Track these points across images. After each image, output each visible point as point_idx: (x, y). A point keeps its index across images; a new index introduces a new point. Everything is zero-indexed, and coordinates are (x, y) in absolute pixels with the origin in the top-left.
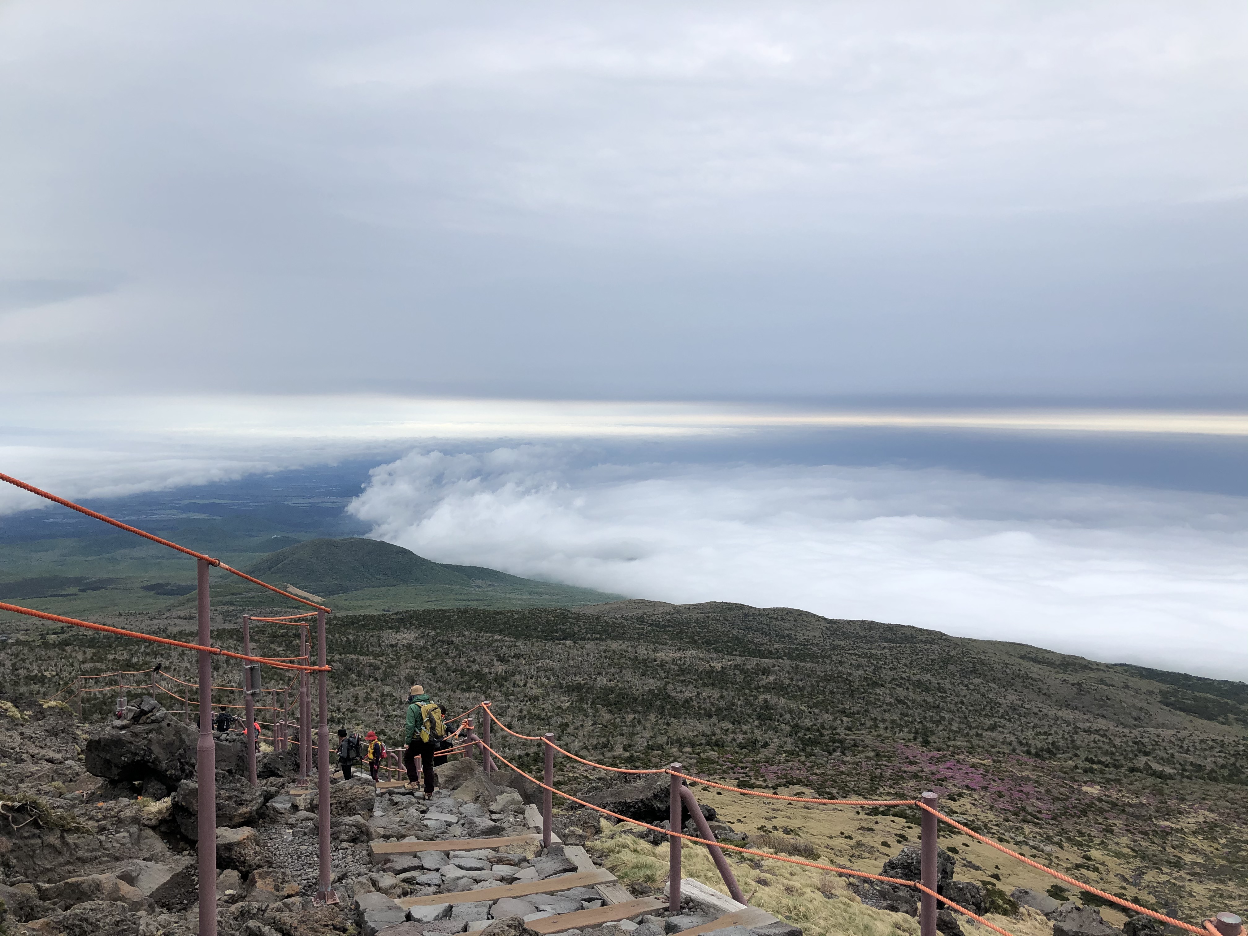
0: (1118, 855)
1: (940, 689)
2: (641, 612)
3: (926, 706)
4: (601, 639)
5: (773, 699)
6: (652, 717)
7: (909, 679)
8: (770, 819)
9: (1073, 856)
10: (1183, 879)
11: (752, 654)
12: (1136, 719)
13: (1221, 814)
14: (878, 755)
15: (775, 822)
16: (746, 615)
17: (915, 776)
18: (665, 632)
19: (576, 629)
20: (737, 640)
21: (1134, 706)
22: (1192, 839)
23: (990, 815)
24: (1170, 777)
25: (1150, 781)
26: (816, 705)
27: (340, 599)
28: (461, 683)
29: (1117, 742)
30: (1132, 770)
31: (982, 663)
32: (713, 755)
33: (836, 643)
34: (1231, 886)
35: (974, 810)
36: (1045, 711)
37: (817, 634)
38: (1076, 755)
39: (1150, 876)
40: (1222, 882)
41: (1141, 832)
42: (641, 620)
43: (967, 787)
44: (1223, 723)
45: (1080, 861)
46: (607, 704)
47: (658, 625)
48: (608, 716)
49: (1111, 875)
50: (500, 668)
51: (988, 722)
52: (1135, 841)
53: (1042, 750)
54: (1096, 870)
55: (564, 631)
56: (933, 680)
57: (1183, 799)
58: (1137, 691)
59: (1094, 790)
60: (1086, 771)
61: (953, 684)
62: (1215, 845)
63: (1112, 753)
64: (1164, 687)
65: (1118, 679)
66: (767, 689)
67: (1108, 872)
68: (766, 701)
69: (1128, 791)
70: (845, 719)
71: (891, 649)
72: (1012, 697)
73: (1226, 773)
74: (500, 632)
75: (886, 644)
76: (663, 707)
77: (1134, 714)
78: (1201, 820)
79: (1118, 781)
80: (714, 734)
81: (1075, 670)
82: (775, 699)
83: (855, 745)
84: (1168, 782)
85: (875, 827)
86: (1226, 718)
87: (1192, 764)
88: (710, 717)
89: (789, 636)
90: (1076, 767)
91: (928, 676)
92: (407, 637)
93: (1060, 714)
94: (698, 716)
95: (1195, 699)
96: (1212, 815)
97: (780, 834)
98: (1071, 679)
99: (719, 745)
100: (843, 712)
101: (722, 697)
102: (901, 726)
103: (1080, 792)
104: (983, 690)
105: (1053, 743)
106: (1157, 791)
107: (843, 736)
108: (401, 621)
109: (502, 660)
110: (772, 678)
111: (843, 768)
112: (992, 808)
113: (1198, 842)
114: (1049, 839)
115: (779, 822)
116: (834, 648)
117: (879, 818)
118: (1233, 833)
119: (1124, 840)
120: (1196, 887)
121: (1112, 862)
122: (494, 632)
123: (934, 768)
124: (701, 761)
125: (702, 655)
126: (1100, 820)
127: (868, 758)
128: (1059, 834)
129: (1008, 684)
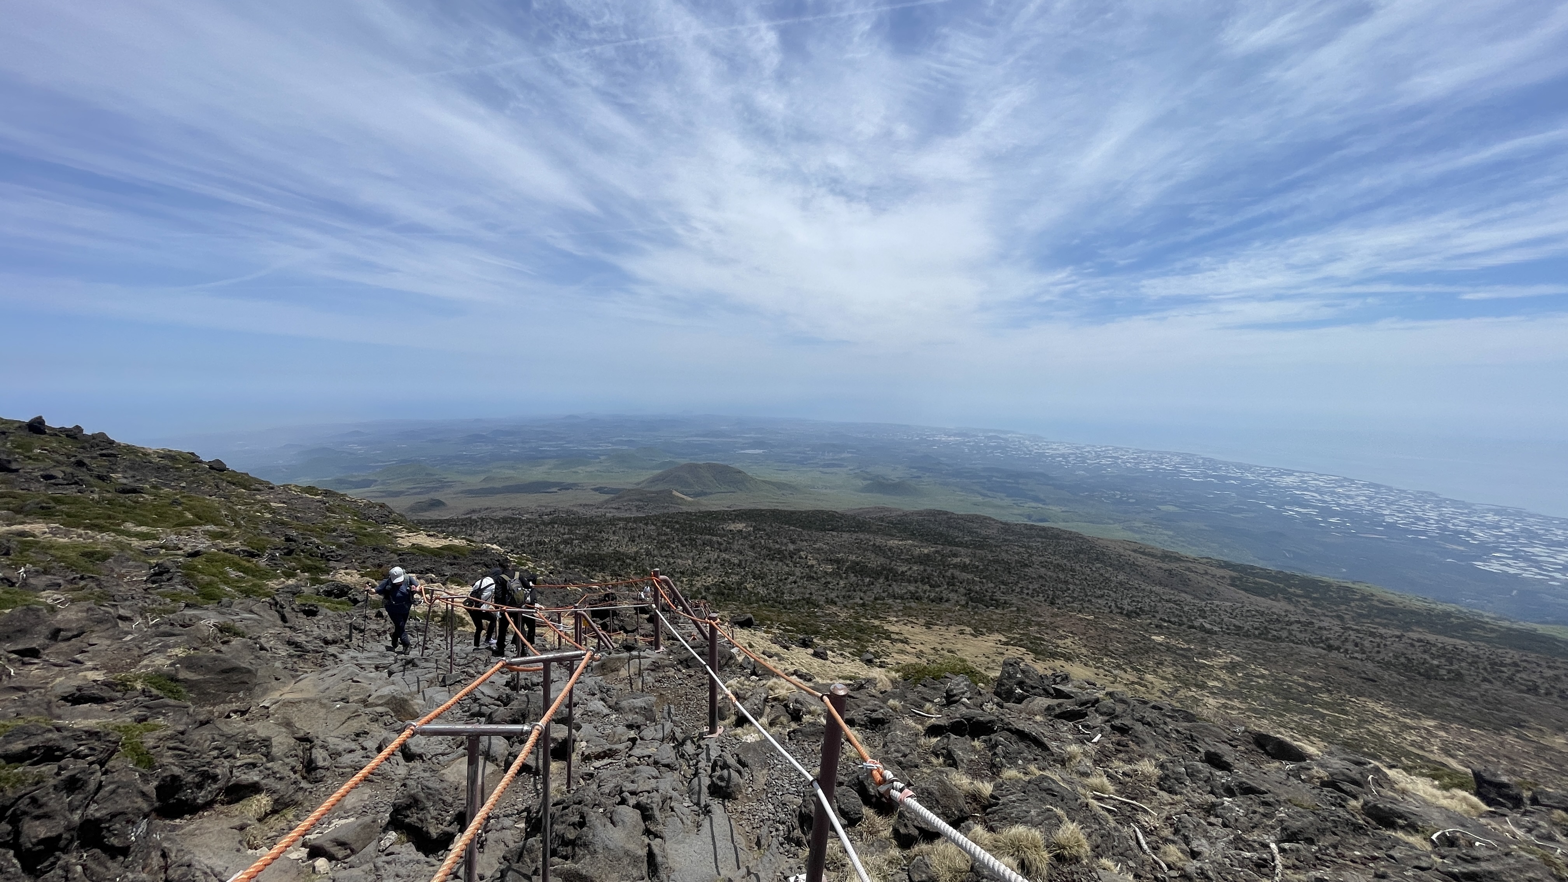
0: (1163, 678)
1: (1073, 570)
2: (882, 514)
3: (1058, 580)
4: (855, 532)
5: (957, 573)
6: (881, 581)
7: (1052, 563)
8: (941, 644)
9: (1132, 676)
10: (1203, 695)
11: (950, 544)
12: (1208, 595)
13: (1243, 658)
14: (1018, 610)
15: (944, 646)
16: (950, 518)
17: (1039, 624)
18: (895, 528)
19: (840, 524)
20: (941, 534)
21: (1208, 586)
22: (1219, 672)
23: (1084, 650)
24: (1215, 633)
25: (1200, 635)
26: (984, 577)
27: (703, 500)
28: (769, 555)
29: (1186, 609)
30: (1190, 627)
31: (1104, 554)
32: (913, 605)
33: (1008, 537)
34: (1236, 703)
35: (1073, 646)
36: (1143, 587)
37: (995, 531)
38: (1154, 616)
39: (1182, 693)
40: (1229, 699)
41: (1182, 666)
42: (882, 519)
43: (1072, 632)
44: (1272, 600)
45: (1136, 680)
46: (855, 573)
47: (892, 523)
48: (854, 578)
49: (1156, 689)
50: (791, 547)
51: (1099, 593)
52: (1177, 671)
53: (1132, 612)
54: (1145, 686)
55: (832, 525)
56: (1068, 564)
57: (1219, 648)
58: (1214, 576)
59: (1159, 639)
60: (1157, 626)
61: (1081, 566)
62: (1234, 677)
63: (1181, 616)
64: (1234, 574)
65: (1201, 568)
66: (955, 566)
67: (1153, 688)
68: (952, 574)
69: (1184, 640)
70: (1002, 587)
71: (1042, 543)
72: (1122, 577)
73: (1257, 632)
74: (794, 525)
75: (1039, 539)
76: (888, 575)
77: (1208, 592)
78: (1229, 660)
79: (1178, 634)
80: (917, 592)
81: (1170, 561)
82: (958, 573)
83: (1005, 603)
84: (1214, 637)
85: (1006, 652)
86: (1276, 596)
87: (1234, 625)
88: (916, 582)
89: (976, 532)
90: (1151, 624)
91: (1065, 561)
92: (740, 526)
93: (1154, 589)
94: (909, 582)
95: (1255, 583)
96: (1238, 658)
97: (945, 652)
98: (1165, 566)
99: (919, 599)
100: (1003, 583)
101: (925, 570)
102: (1038, 592)
103: (1149, 639)
104: (1101, 571)
105: (1140, 608)
106: (1203, 641)
107: (999, 597)
108: (736, 516)
109: (793, 542)
110: (959, 559)
111: (994, 617)
112: (1085, 646)
113: (1223, 675)
114: (1118, 666)
115: (947, 646)
116: (1005, 540)
117: (1010, 647)
118: (1249, 671)
119: (1171, 670)
120: (1211, 701)
121: (1157, 682)
122: (790, 525)
123: (1053, 620)
124: (905, 608)
125: (916, 544)
126: (1157, 657)
127: (1012, 612)
128: (1126, 664)
129: (1120, 568)
